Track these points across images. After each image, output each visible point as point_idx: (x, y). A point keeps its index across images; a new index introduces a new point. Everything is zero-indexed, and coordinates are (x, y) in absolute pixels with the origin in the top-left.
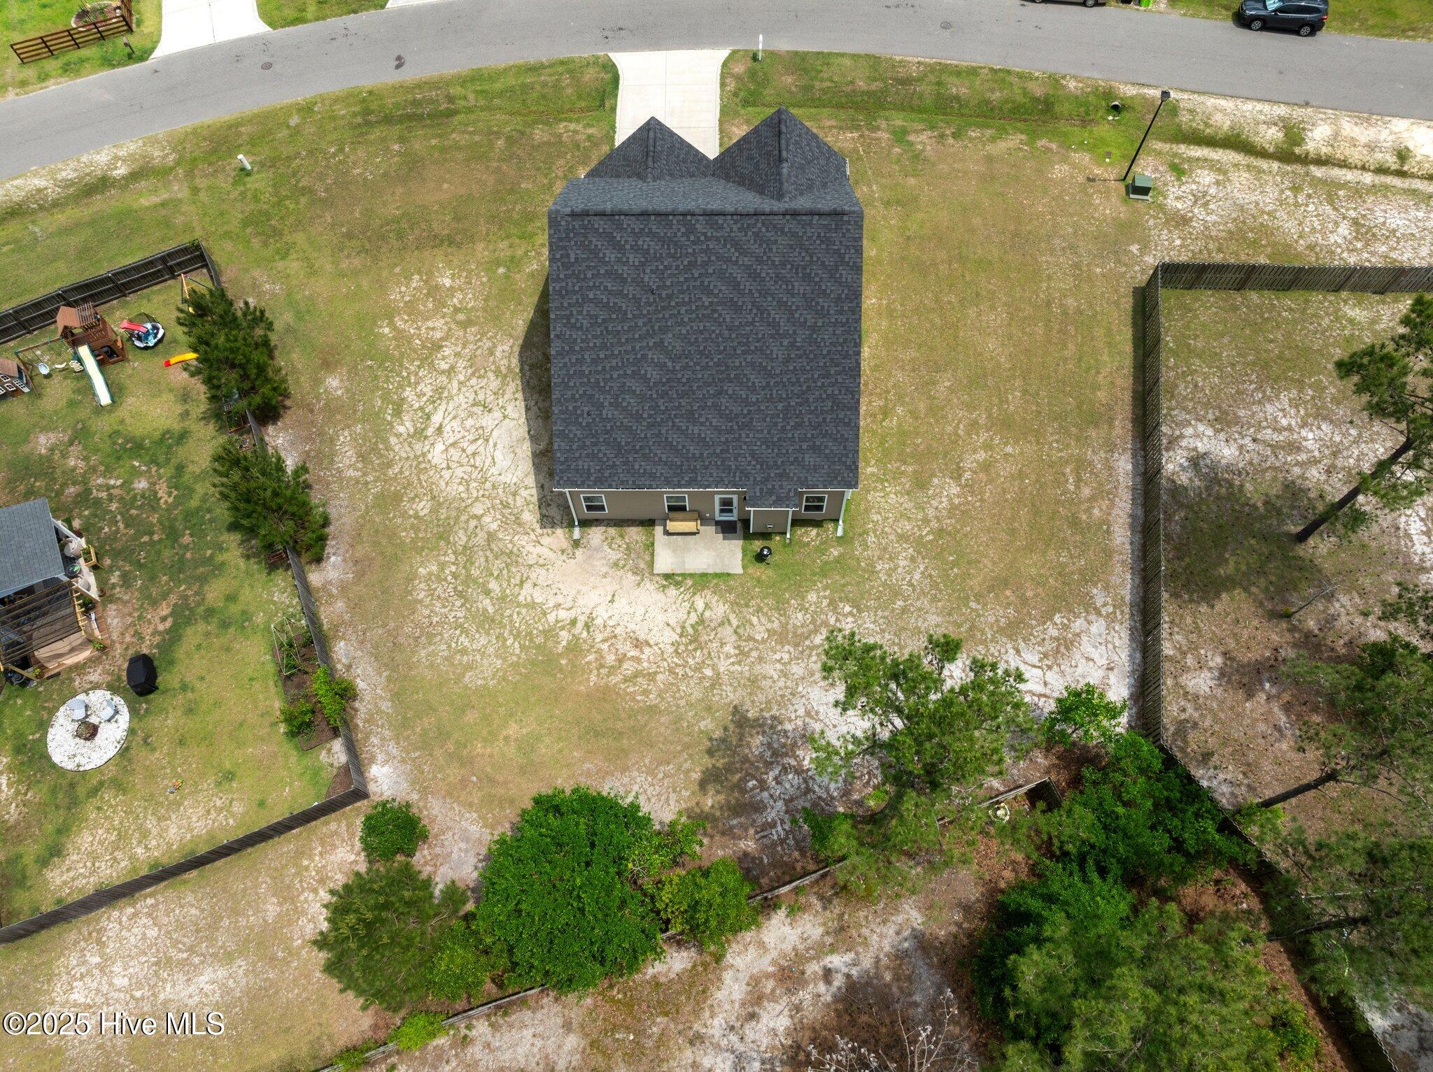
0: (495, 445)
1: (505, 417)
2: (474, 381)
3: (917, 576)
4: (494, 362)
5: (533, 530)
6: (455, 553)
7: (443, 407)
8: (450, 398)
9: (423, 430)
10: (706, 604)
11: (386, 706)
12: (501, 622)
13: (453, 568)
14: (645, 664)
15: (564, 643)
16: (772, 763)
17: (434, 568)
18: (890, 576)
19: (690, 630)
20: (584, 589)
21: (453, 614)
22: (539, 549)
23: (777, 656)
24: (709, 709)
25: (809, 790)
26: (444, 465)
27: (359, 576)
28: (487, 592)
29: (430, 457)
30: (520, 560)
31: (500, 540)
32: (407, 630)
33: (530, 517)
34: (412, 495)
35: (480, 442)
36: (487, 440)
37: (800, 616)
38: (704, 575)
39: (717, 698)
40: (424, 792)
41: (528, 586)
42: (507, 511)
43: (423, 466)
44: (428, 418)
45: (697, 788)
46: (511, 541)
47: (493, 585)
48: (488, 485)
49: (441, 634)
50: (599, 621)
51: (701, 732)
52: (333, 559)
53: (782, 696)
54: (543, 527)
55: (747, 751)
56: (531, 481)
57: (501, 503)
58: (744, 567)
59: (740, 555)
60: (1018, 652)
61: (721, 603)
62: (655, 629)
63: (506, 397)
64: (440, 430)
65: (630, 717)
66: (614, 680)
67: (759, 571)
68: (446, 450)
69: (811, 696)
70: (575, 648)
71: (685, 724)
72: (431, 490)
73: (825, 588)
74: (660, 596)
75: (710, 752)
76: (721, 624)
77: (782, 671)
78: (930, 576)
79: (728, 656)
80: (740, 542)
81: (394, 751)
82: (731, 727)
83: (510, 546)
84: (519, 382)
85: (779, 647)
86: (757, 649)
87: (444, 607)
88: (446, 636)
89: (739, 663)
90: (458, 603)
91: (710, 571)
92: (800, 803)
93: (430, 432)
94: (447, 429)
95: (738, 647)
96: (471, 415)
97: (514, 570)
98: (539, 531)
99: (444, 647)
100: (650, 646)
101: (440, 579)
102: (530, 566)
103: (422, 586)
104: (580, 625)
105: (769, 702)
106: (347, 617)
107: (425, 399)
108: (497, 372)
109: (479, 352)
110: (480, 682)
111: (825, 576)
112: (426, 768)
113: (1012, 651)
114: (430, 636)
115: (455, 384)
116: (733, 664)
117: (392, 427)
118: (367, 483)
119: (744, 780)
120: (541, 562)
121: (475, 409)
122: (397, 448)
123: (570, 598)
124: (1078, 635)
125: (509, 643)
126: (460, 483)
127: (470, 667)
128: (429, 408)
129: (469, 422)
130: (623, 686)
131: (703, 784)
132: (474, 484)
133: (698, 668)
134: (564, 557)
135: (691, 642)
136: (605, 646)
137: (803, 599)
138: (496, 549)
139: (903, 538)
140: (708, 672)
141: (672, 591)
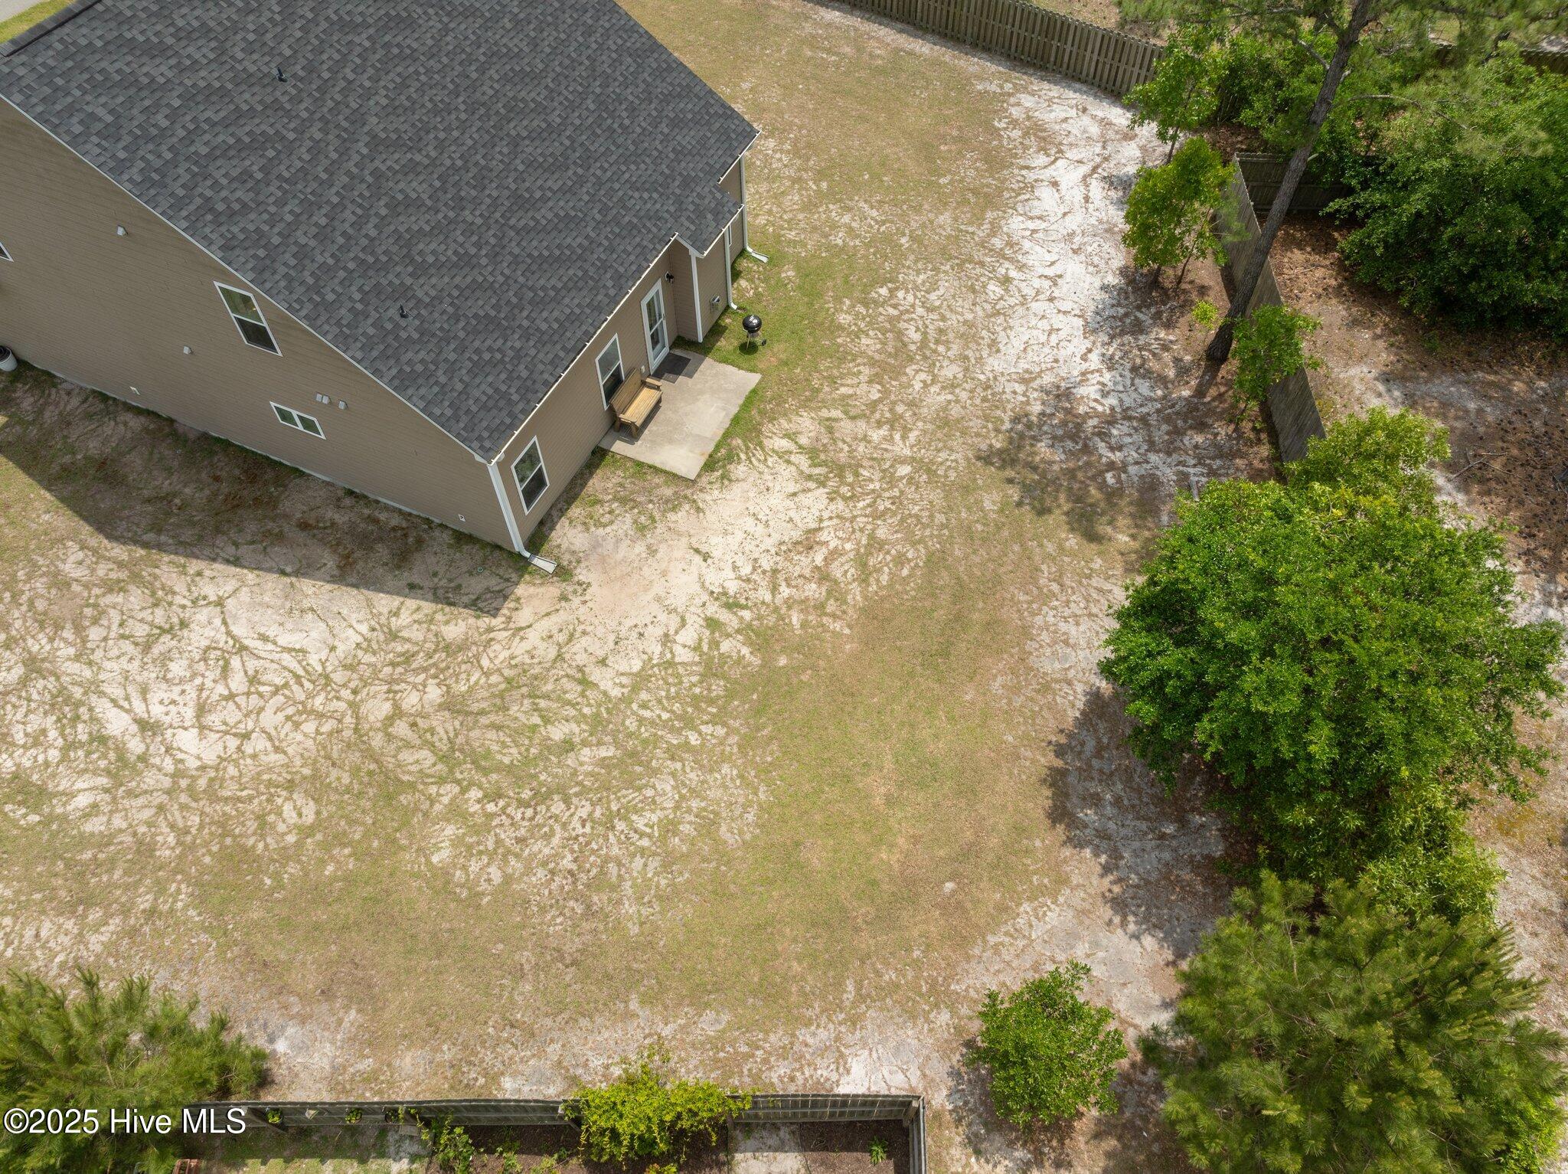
0: (264, 638)
1: (220, 603)
2: (94, 634)
3: (874, 213)
4: (87, 586)
5: (490, 630)
6: (441, 781)
7: (102, 707)
8: (94, 687)
9: (121, 758)
10: (787, 436)
11: (709, 1024)
12: (645, 742)
13: (475, 794)
14: (848, 546)
15: (745, 651)
16: (1086, 446)
17: (450, 830)
18: (858, 236)
19: (817, 471)
20: (658, 589)
21: (576, 823)
22: (533, 637)
23: (918, 386)
24: (966, 490)
25: (1144, 420)
26: (233, 743)
27: (365, 995)
28: (568, 746)
29: (192, 764)
30: (537, 670)
31: (471, 690)
32: (557, 925)
33: (458, 626)
34: (252, 825)
35: (236, 662)
36: (243, 648)
37: (864, 341)
38: (736, 420)
39: (952, 475)
40: (940, 995)
41: (595, 674)
42: (420, 661)
43: (202, 783)
44: (103, 740)
45: (1093, 546)
46: (487, 674)
47: (557, 733)
48: (339, 677)
49: (607, 860)
50: (733, 587)
51: (1001, 511)
52: (281, 1046)
53: (984, 400)
54: (494, 613)
55: (1056, 467)
56: (385, 602)
57: (393, 664)
58: (752, 370)
59: (730, 368)
60: (1027, 168)
61: (794, 418)
62: (792, 514)
63: (180, 587)
64: (147, 727)
65: (933, 595)
66: (855, 594)
67: (766, 358)
68: (202, 728)
69: (998, 369)
70: (762, 638)
71: (980, 527)
72: (270, 783)
73: (838, 300)
74: (737, 489)
75: (1042, 511)
76: (830, 430)
77: (943, 388)
78: (880, 202)
79: (890, 439)
80: (708, 362)
81: (823, 1034)
82: (1010, 473)
83: (494, 679)
84: (166, 558)
85: (904, 379)
86: (894, 403)
87: (548, 837)
88: (615, 851)
89: (906, 431)
90: (558, 807)
91: (735, 410)
92: (1161, 433)
93: (135, 746)
94: (157, 711)
95: (879, 424)
96: (165, 659)
97: (550, 687)
98: (497, 622)
99: (639, 862)
100: (820, 529)
101: (484, 827)
102: (560, 657)
103: (474, 866)
104: (724, 616)
105: (986, 418)
106: (448, 1053)
107: (53, 734)
108: (112, 587)
109: (40, 605)
110: (750, 818)
111: (820, 295)
112: (890, 975)
113: (1024, 172)
114: (599, 882)
115: (74, 668)
116: (904, 438)
117: (64, 818)
118: (151, 913)
119: (1103, 486)
120: (562, 638)
121: (156, 650)
122: (118, 822)
123: (663, 617)
124: (1029, 118)
125: (694, 739)
126: (297, 725)
127: (708, 825)
128: (82, 732)
129: (177, 668)
130: (874, 587)
131: (1092, 537)
132: (319, 701)
133: (891, 480)
134: (576, 601)
135: (841, 476)
136: (785, 591)
137: (841, 327)
138: (484, 705)
139: (809, 207)
140: (904, 470)
141: (739, 470)
